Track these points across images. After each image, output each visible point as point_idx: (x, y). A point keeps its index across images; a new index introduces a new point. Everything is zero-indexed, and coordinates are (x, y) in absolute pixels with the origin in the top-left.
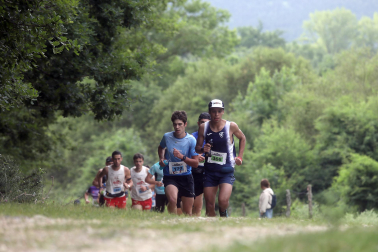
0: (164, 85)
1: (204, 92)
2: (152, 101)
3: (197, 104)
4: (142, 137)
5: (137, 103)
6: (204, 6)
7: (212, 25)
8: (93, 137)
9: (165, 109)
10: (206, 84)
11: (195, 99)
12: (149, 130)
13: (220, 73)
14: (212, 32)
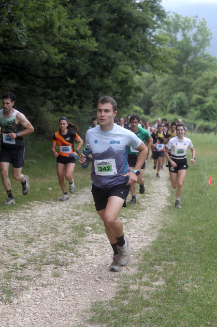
0: (195, 79)
1: (206, 82)
2: (191, 83)
3: (204, 85)
4: (186, 95)
5: (186, 84)
6: (209, 55)
7: (211, 61)
8: (172, 94)
9: (195, 86)
10: (207, 79)
11: (204, 84)
12: (189, 93)
13: (212, 77)
14: (211, 63)
